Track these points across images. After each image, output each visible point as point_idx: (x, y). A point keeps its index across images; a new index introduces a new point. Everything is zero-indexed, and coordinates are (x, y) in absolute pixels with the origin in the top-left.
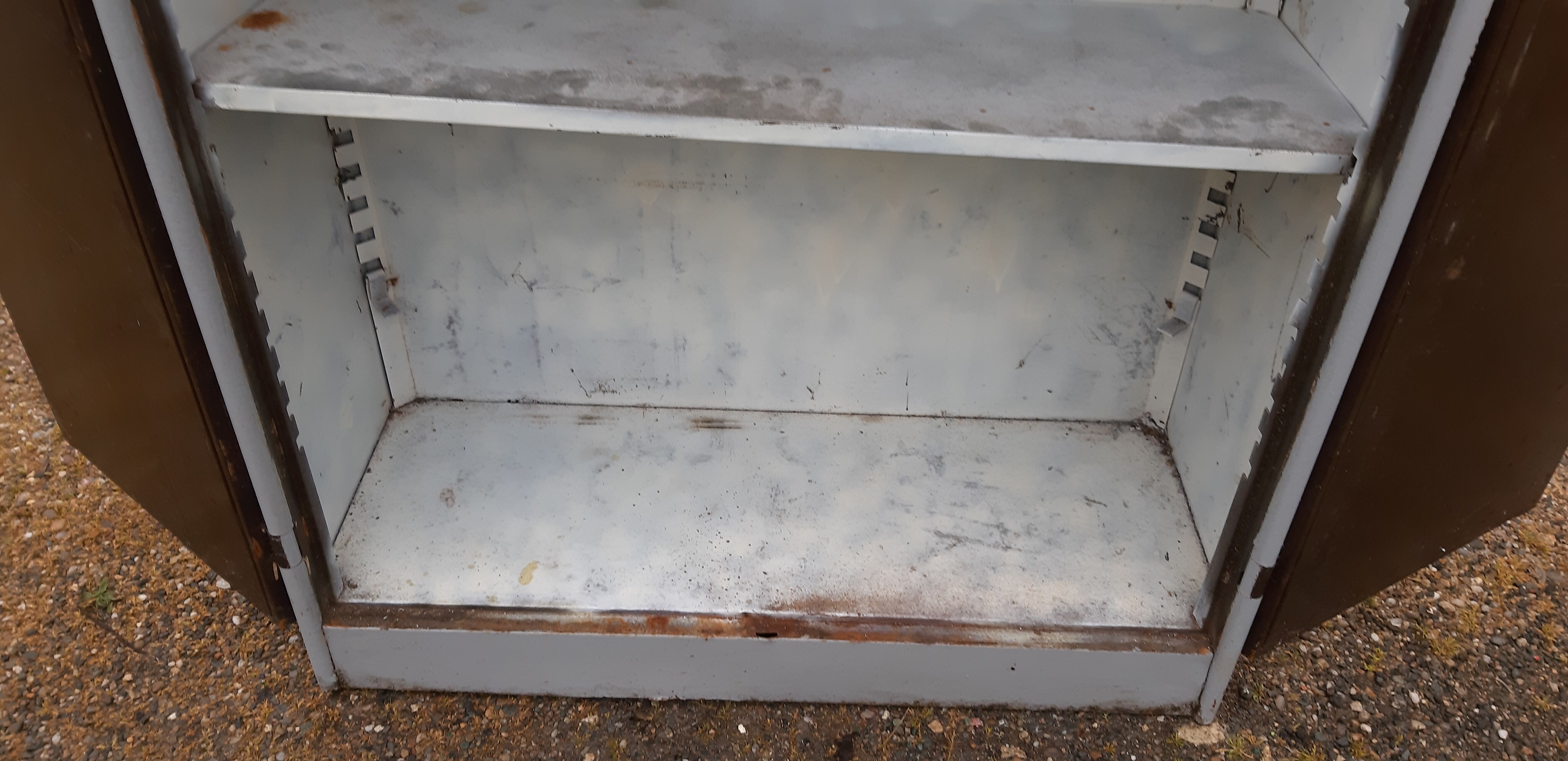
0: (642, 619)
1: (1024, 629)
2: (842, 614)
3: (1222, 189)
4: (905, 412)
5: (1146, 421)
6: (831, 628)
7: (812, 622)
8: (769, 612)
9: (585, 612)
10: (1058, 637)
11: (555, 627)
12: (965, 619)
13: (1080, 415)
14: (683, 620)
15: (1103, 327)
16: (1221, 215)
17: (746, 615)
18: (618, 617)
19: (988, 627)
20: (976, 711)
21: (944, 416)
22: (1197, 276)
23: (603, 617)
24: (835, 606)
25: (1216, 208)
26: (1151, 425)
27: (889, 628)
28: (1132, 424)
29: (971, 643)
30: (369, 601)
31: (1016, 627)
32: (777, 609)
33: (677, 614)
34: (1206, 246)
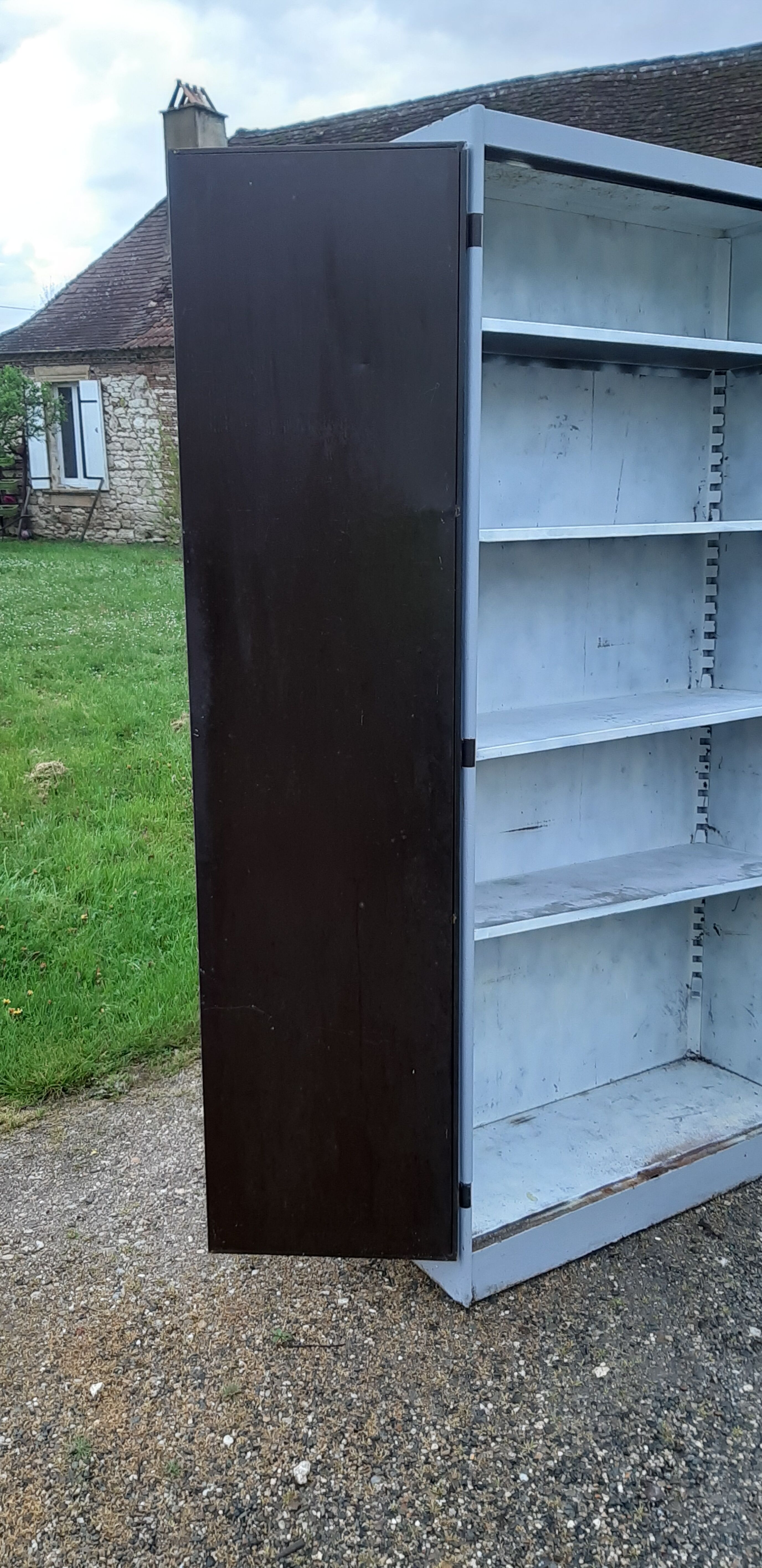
0: (600, 1193)
1: (740, 1135)
2: (674, 1157)
3: (700, 922)
4: (595, 1086)
5: (689, 1055)
6: (674, 1164)
7: (665, 1165)
8: (647, 1168)
9: (574, 1200)
10: (754, 1132)
11: (569, 1210)
12: (719, 1139)
13: (664, 1062)
14: (616, 1186)
15: (667, 1007)
16: (702, 934)
17: (639, 1173)
18: (589, 1196)
19: (727, 1140)
20: (736, 1189)
21: (612, 1082)
22: (698, 967)
23: (584, 1199)
24: (670, 1154)
25: (699, 932)
26: (692, 1055)
27: (694, 1156)
28: (684, 1059)
29: (726, 1148)
30: (480, 1234)
31: (736, 1136)
32: (650, 1164)
33: (613, 1184)
34: (699, 951)
